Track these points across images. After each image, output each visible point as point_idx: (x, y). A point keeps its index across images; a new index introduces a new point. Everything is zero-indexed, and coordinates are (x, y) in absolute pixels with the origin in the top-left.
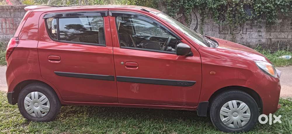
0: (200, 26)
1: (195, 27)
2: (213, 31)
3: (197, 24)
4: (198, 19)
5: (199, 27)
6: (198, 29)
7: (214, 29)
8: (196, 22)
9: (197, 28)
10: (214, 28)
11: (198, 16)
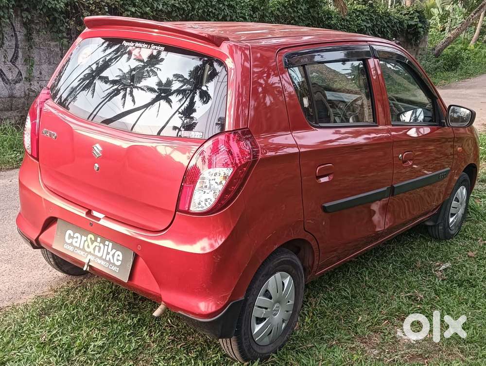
0: (23, 53)
1: (14, 55)
2: (50, 64)
3: (17, 46)
4: (18, 33)
5: (20, 54)
6: (19, 59)
7: (52, 60)
8: (14, 43)
9: (17, 58)
10: (53, 56)
11: (18, 25)
